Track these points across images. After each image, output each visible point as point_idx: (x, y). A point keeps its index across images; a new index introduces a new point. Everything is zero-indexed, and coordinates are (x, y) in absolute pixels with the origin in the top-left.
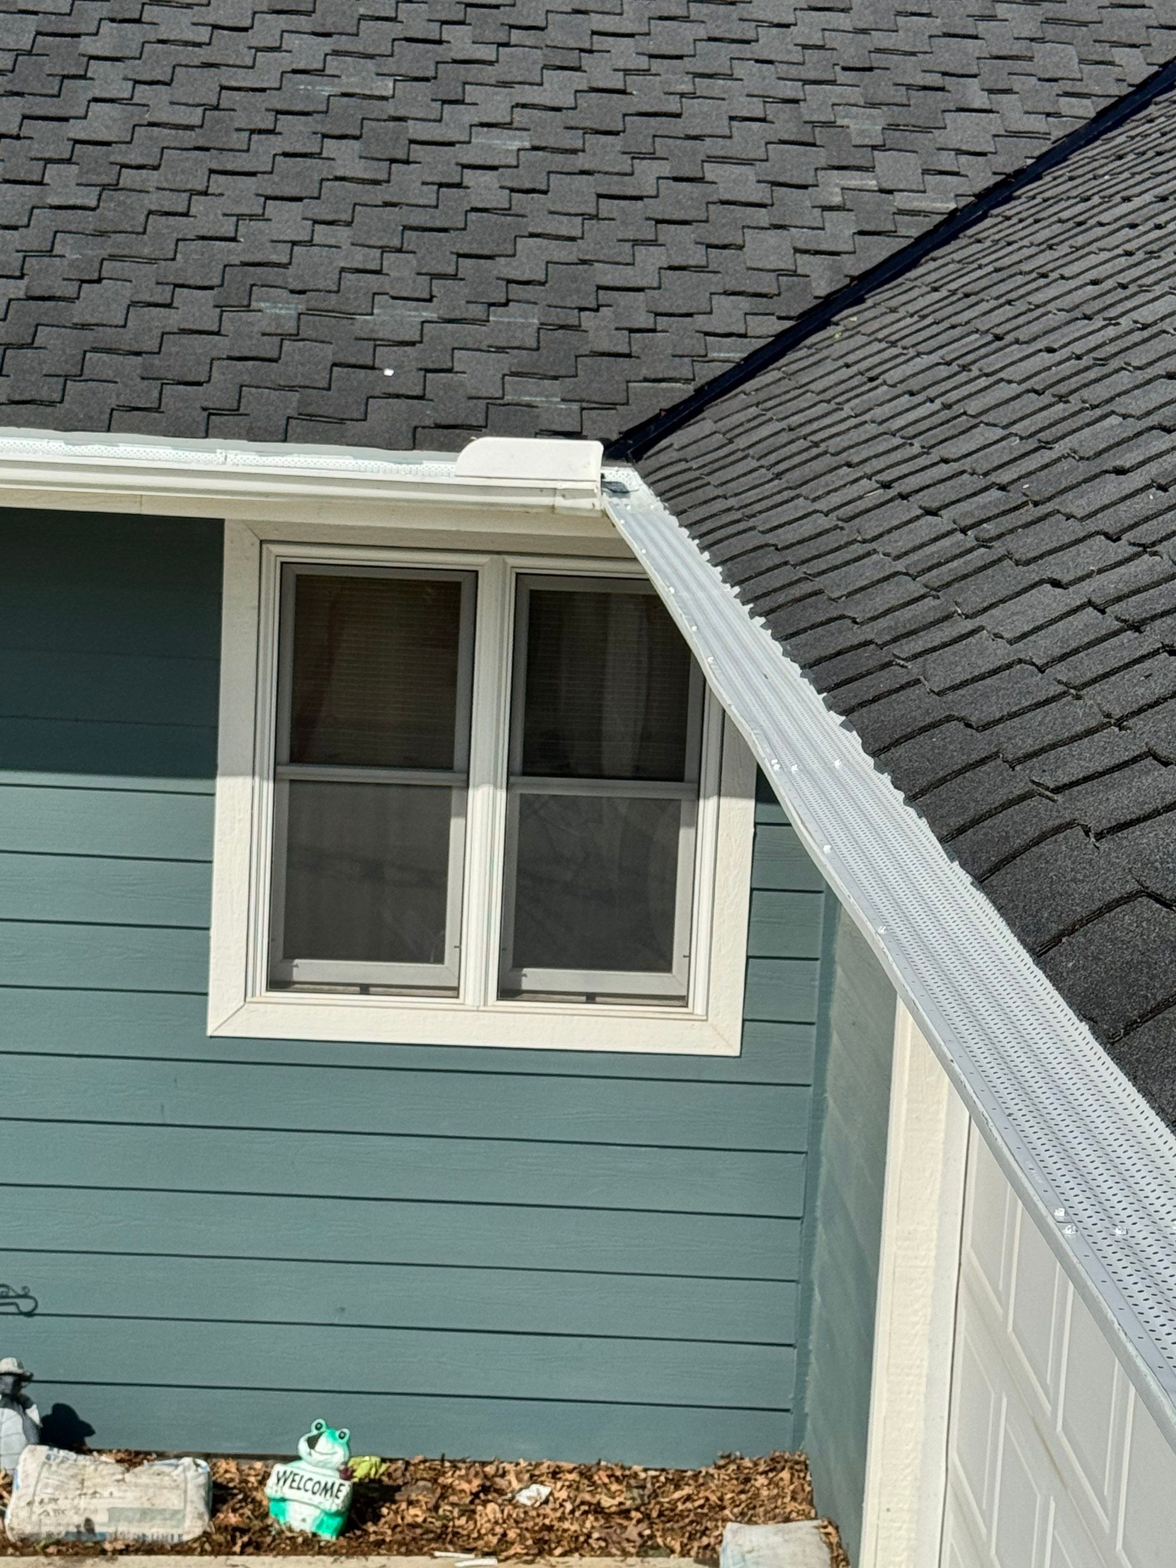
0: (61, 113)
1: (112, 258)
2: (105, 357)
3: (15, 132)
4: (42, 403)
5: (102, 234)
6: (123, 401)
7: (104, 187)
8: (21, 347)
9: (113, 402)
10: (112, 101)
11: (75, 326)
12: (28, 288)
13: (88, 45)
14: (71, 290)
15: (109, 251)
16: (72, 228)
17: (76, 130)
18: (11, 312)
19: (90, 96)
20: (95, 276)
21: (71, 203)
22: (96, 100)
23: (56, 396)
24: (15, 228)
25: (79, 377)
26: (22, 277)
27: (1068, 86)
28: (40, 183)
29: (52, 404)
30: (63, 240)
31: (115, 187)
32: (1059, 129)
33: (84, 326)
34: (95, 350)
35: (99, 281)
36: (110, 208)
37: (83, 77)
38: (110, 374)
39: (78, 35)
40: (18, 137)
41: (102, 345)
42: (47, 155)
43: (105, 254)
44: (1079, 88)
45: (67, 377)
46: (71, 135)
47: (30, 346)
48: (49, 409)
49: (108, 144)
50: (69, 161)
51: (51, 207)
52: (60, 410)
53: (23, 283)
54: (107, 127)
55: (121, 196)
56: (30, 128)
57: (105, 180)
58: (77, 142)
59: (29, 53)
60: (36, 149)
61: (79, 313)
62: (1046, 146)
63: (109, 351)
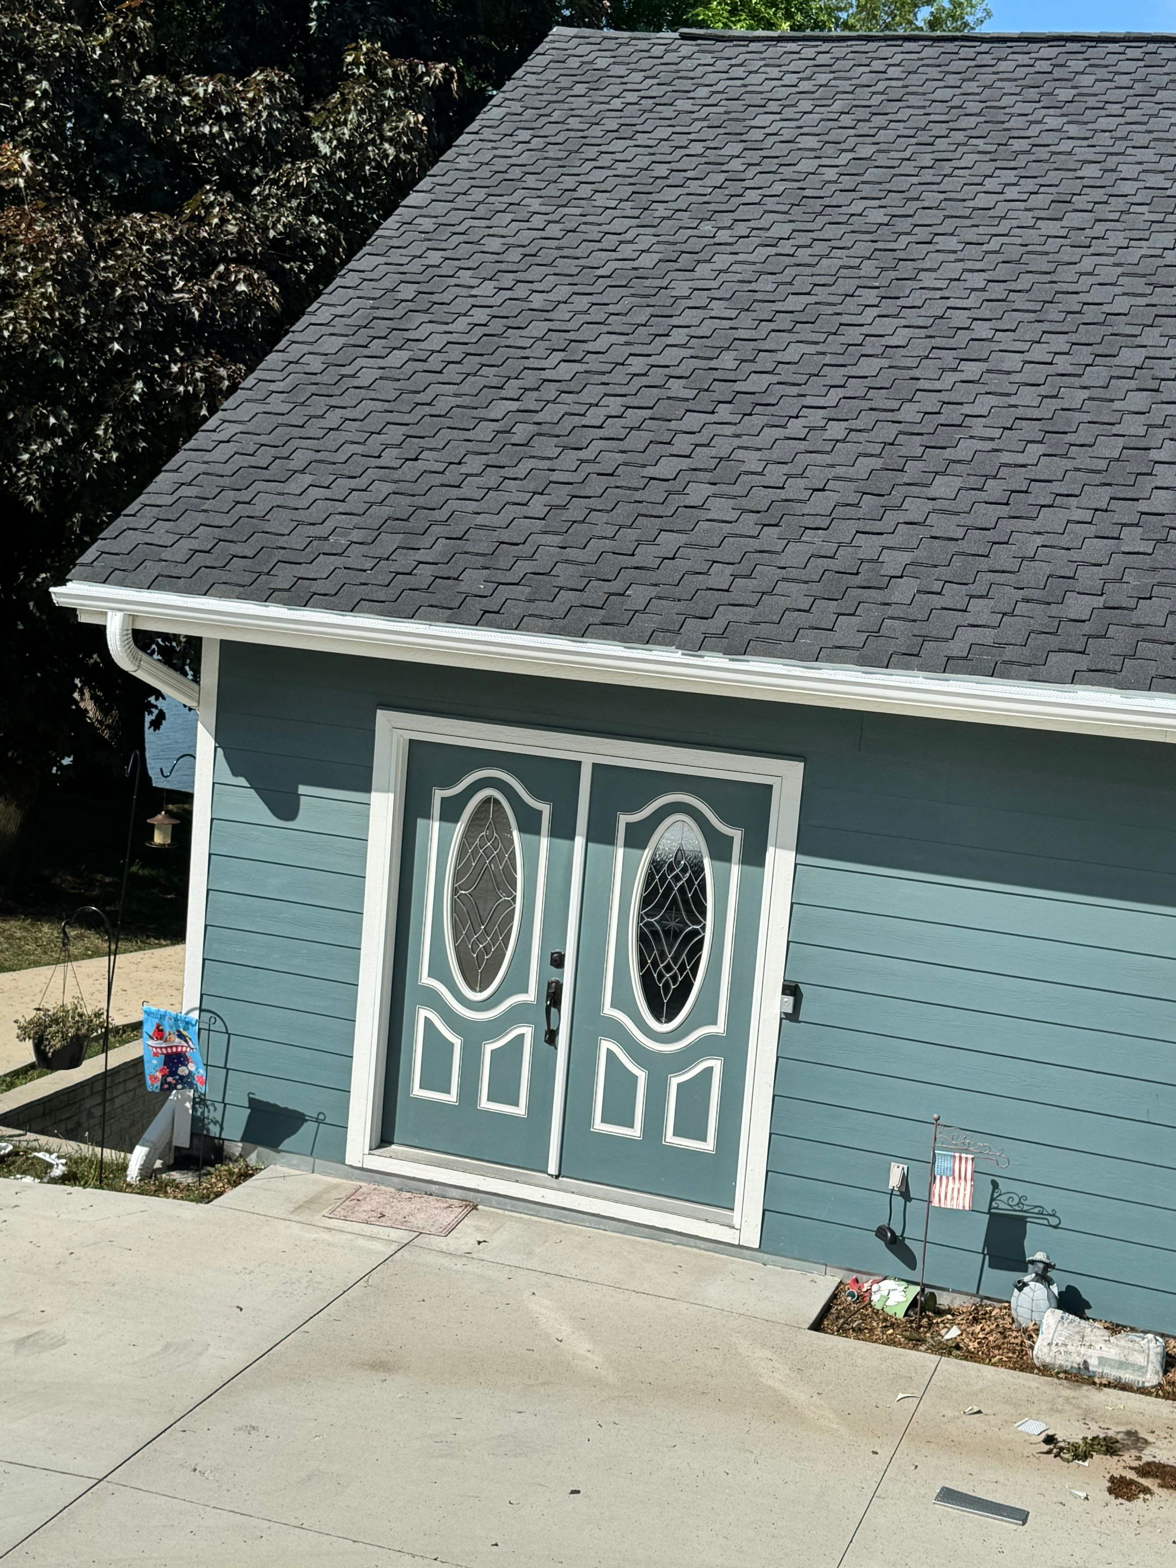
0: (1134, 496)
1: (1159, 584)
2: (1150, 645)
3: (1104, 507)
4: (1108, 671)
5: (1154, 569)
6: (1160, 672)
7: (1158, 541)
8: (1099, 637)
9: (1153, 673)
10: (1167, 488)
11: (1133, 626)
12: (1105, 602)
13: (1154, 455)
14: (1132, 603)
15: (1158, 580)
16: (1136, 565)
17: (1143, 506)
18: (1094, 616)
19: (1154, 485)
20: (1148, 595)
21: (1136, 550)
22: (1157, 488)
23: (1118, 668)
24: (1101, 565)
25: (1133, 656)
26: (1102, 595)
28: (1118, 538)
29: (1115, 672)
30: (1130, 573)
31: (1165, 541)
33: (1138, 626)
34: (1144, 640)
35: (1150, 598)
36: (1160, 555)
37: (1150, 474)
38: (1152, 655)
39: (1149, 449)
40: (1106, 511)
41: (1149, 637)
42: (1124, 521)
43: (1155, 581)
45: (1125, 656)
46: (1139, 509)
47: (1104, 637)
48: (1112, 676)
49: (1162, 515)
50: (1137, 525)
51: (1124, 553)
52: (1119, 677)
53: (1102, 599)
54: (1163, 505)
55: (1168, 546)
56: (1115, 505)
57: (1158, 536)
58: (1143, 513)
59: (1118, 460)
60: (1117, 518)
61: (1135, 617)
63: (1153, 641)
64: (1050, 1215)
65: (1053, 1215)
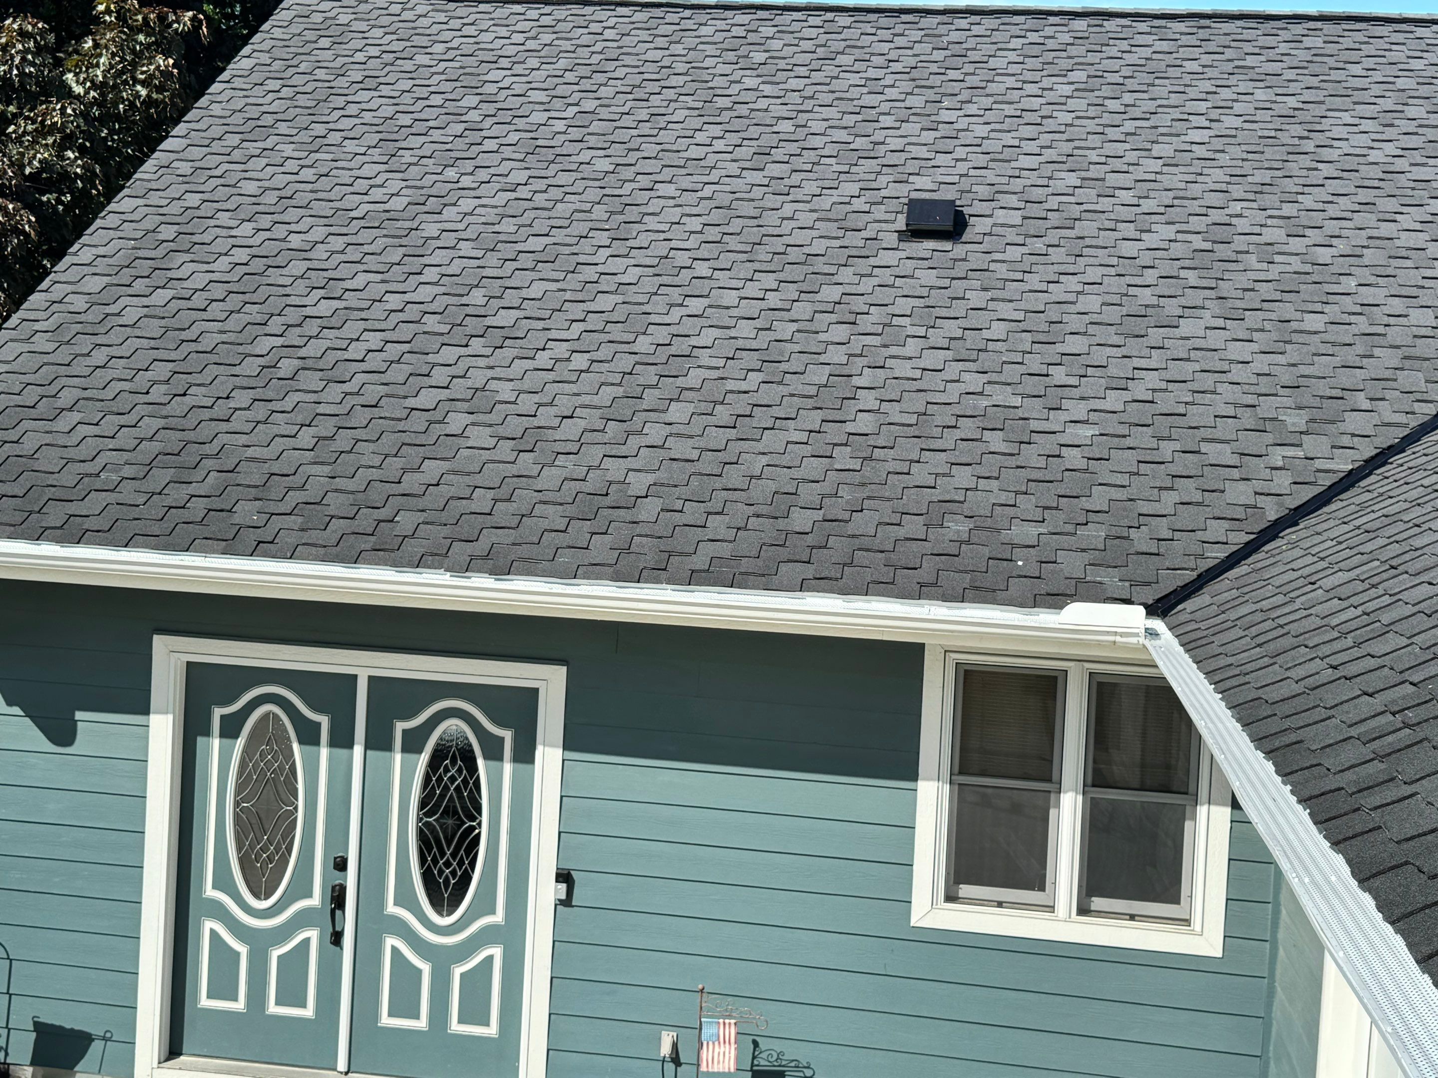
0: (842, 419)
1: (869, 498)
2: (865, 553)
3: (817, 429)
4: (831, 579)
5: (863, 485)
6: (875, 578)
7: (865, 459)
8: (820, 548)
9: (869, 579)
10: (869, 411)
11: (849, 536)
12: (824, 515)
13: (857, 381)
14: (846, 516)
15: (867, 494)
16: (848, 481)
17: (850, 427)
18: (815, 528)
19: (857, 408)
20: (860, 509)
21: (847, 468)
22: (860, 411)
23: (839, 576)
24: (818, 482)
25: (851, 564)
26: (821, 509)
27: (1419, 396)
28: (831, 457)
29: (836, 579)
30: (843, 488)
31: (870, 458)
32: (1414, 422)
33: (853, 536)
34: (859, 549)
35: (861, 511)
36: (867, 470)
37: (854, 399)
38: (867, 563)
39: (851, 376)
40: (819, 432)
41: (863, 547)
42: (835, 442)
43: (865, 496)
44: (1425, 397)
45: (844, 565)
46: (847, 430)
47: (825, 547)
48: (835, 582)
49: (867, 435)
50: (846, 445)
51: (837, 470)
52: (841, 583)
53: (822, 512)
54: (866, 426)
55: (873, 464)
56: (826, 427)
57: (864, 455)
58: (850, 434)
59: (826, 386)
60: (829, 438)
61: (851, 529)
62: (1407, 432)
63: (868, 550)
64: (805, 1067)
65: (808, 1067)
